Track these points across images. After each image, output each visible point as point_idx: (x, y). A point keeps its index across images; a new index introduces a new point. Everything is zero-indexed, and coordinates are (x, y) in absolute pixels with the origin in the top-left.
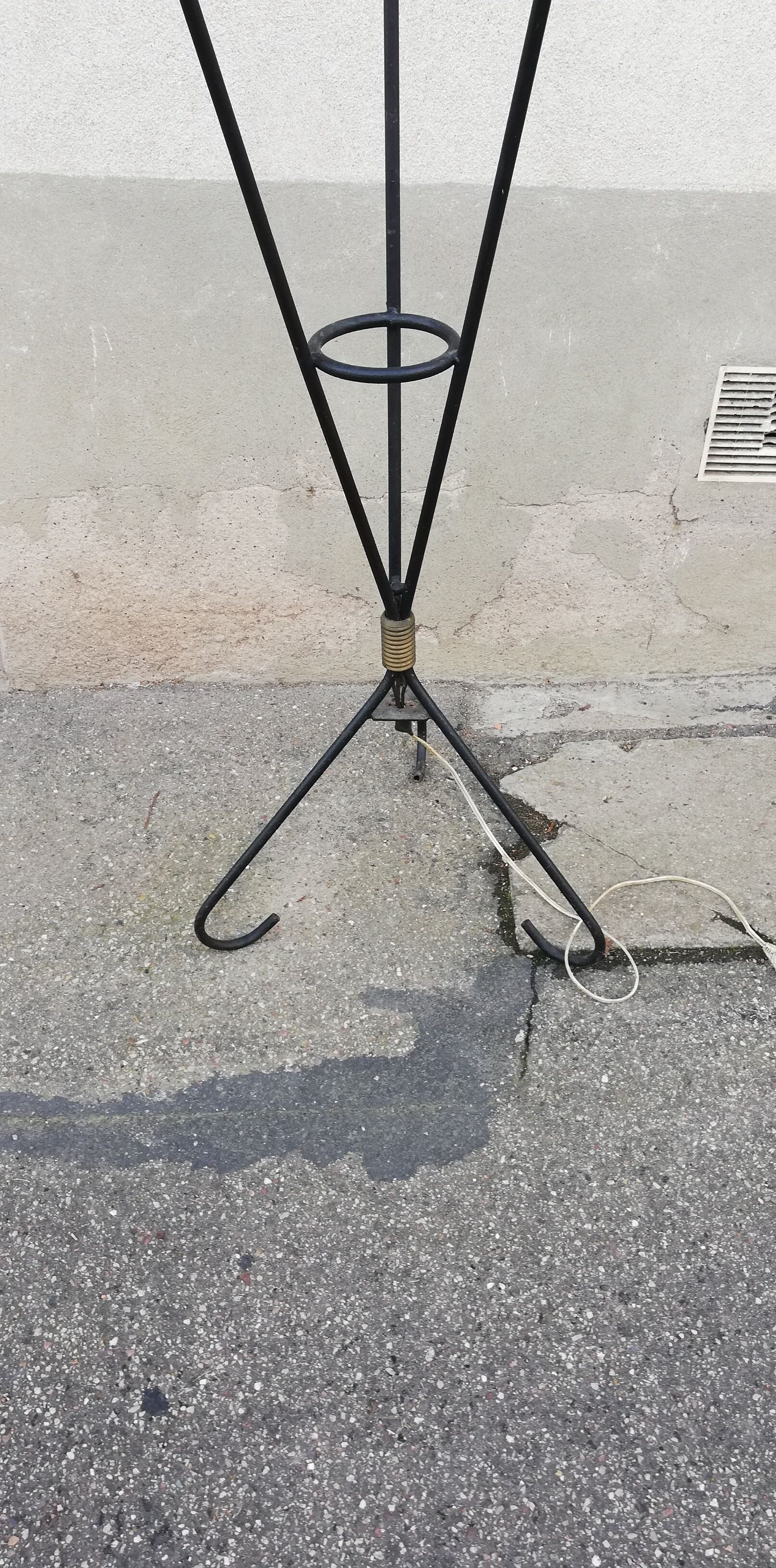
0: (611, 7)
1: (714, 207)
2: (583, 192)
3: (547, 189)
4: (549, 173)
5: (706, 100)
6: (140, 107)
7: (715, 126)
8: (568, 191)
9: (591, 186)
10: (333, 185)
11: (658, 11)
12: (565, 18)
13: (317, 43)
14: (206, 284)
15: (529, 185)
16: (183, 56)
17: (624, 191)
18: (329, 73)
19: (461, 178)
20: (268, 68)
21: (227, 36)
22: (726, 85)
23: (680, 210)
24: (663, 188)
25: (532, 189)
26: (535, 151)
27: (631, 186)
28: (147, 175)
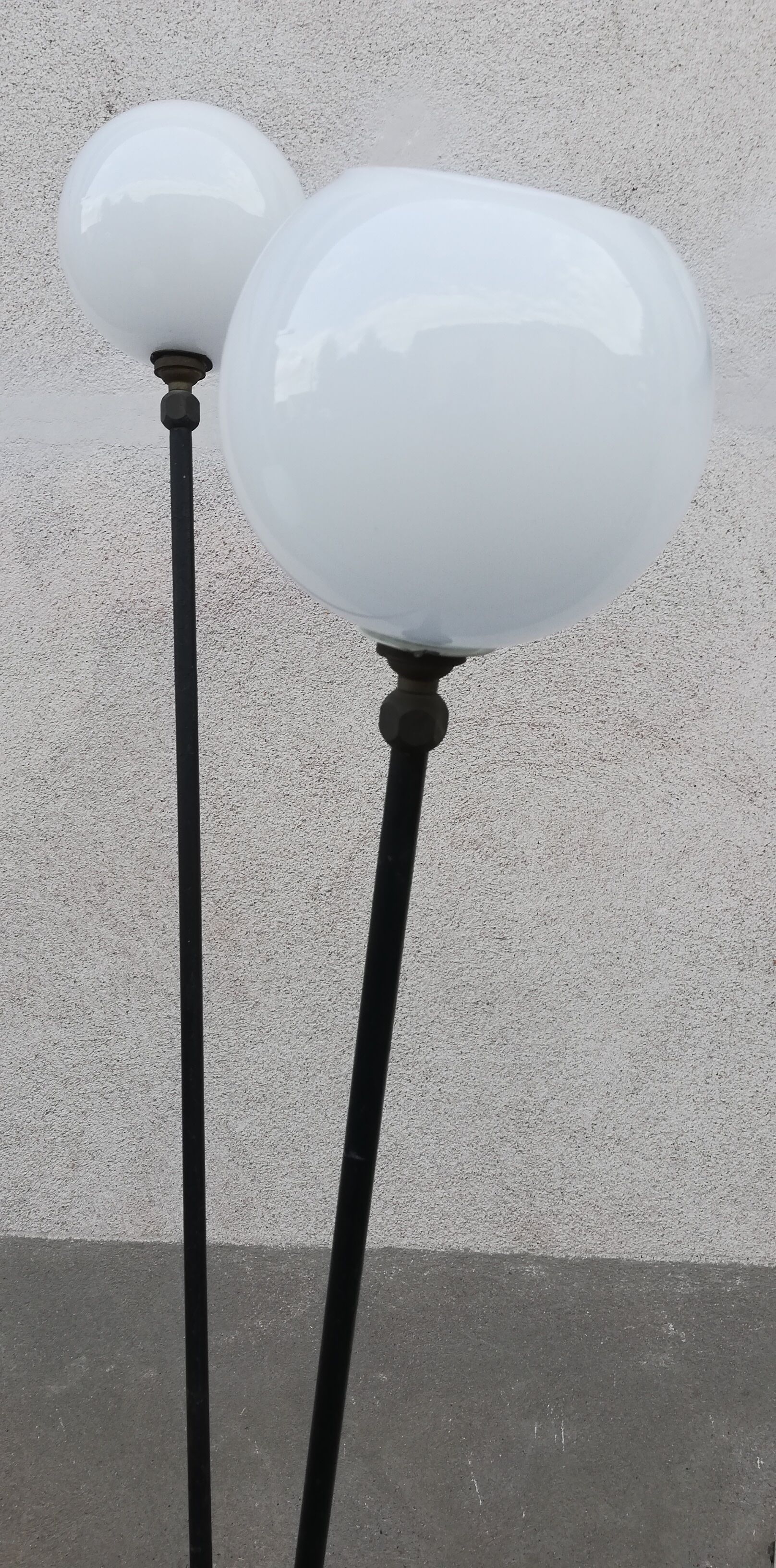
0: (575, 1066)
1: (738, 1282)
2: (562, 1261)
3: (514, 1258)
4: (515, 1239)
5: (708, 1163)
6: (10, 1163)
7: (725, 1193)
8: (541, 1260)
9: (572, 1255)
10: (242, 1247)
11: (634, 1070)
12: (520, 1077)
13: (222, 1100)
14: (79, 1356)
15: (491, 1252)
16: (65, 1112)
17: (617, 1261)
18: (237, 1130)
19: (404, 1243)
20: (164, 1125)
21: (117, 1093)
22: (732, 1148)
23: (693, 1285)
24: (667, 1259)
25: (495, 1256)
26: (495, 1215)
27: (625, 1256)
28: (13, 1234)
